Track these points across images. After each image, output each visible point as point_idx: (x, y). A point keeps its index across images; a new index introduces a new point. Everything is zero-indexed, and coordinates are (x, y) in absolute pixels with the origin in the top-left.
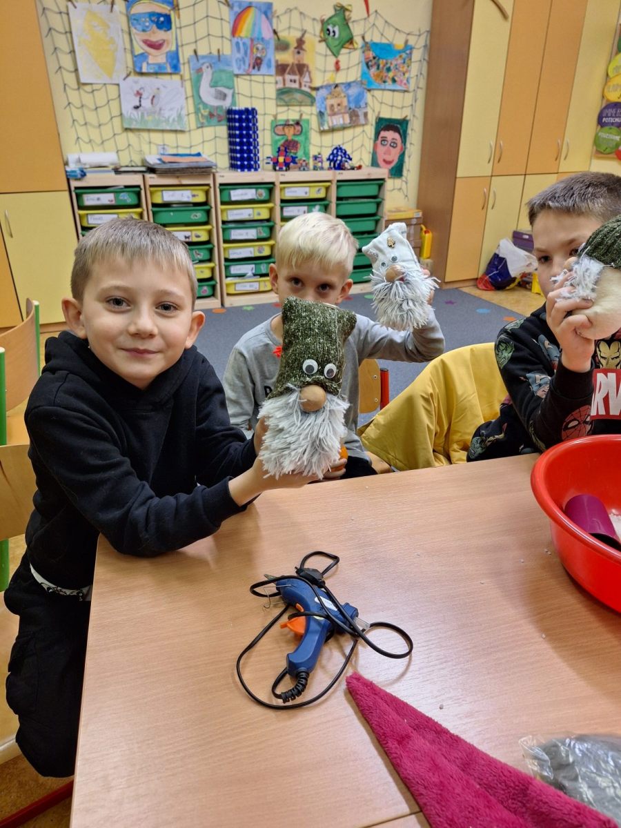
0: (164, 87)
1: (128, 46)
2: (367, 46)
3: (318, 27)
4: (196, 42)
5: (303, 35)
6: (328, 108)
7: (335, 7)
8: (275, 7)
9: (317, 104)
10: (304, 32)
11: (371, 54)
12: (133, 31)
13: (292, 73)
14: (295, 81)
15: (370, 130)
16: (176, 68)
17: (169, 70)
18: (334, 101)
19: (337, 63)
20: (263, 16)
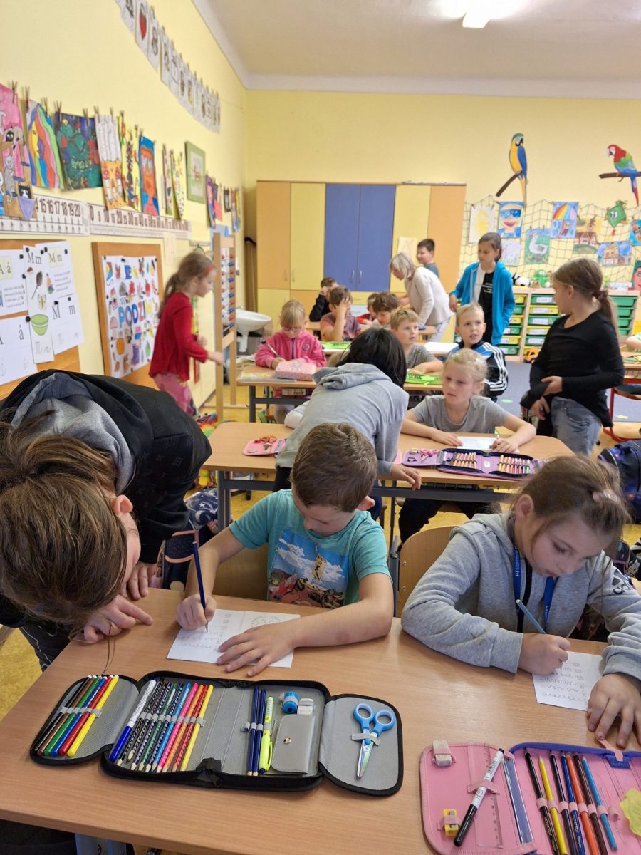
0: (510, 244)
1: (496, 225)
2: (634, 222)
3: (604, 213)
4: (532, 222)
5: (595, 217)
6: (605, 254)
7: (617, 203)
8: (580, 204)
9: (598, 252)
10: (596, 216)
11: (637, 226)
12: (501, 218)
13: (585, 236)
14: (586, 241)
15: (631, 268)
16: (519, 235)
17: (515, 236)
18: (610, 251)
19: (614, 231)
20: (572, 209)
